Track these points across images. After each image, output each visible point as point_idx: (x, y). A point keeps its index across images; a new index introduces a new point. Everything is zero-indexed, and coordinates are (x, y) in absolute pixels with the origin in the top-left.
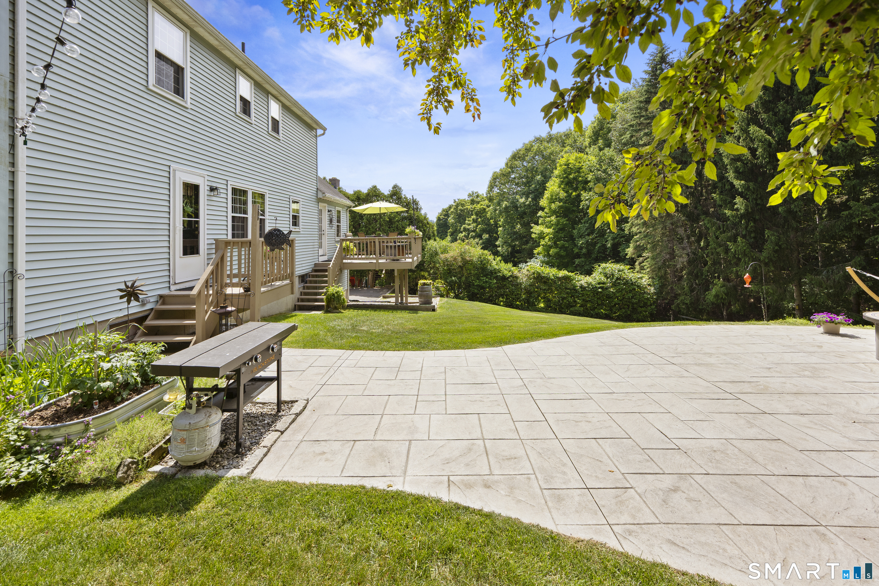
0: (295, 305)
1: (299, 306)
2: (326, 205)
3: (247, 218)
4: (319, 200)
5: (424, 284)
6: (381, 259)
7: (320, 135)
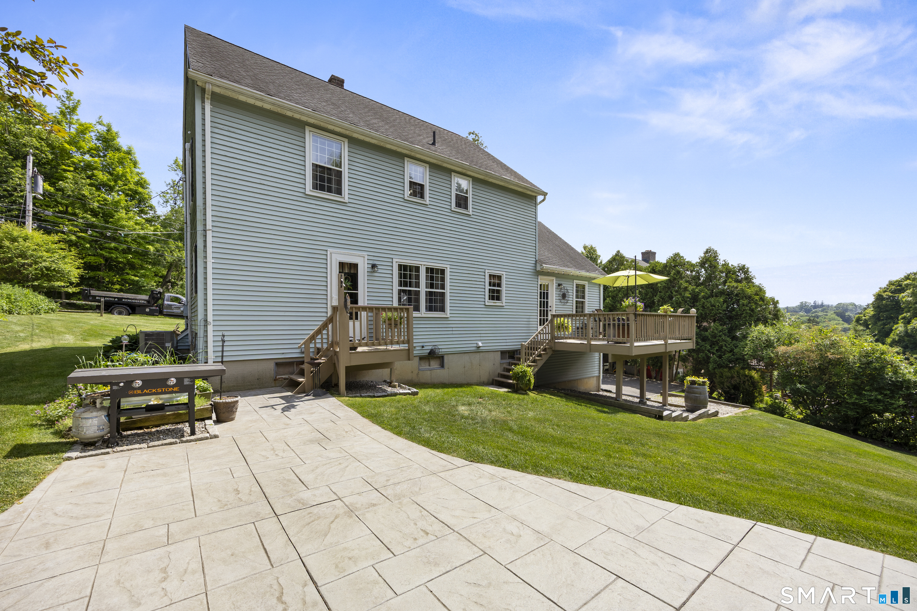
0: (493, 380)
1: (496, 381)
2: (554, 278)
3: (419, 291)
4: (539, 273)
5: (693, 383)
6: (595, 340)
7: (541, 202)
